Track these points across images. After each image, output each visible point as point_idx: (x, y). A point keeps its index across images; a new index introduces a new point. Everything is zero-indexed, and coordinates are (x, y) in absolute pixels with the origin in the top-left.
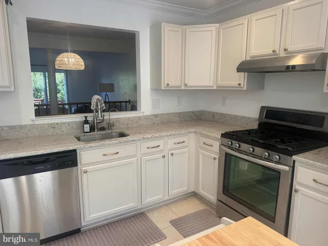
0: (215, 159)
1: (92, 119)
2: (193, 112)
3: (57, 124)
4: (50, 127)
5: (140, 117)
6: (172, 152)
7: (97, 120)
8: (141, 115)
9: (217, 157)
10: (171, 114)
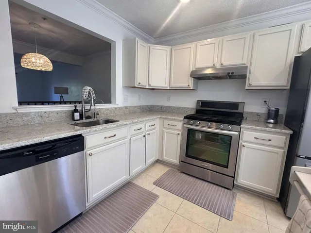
0: (178, 134)
1: (81, 109)
2: (147, 106)
3: (45, 112)
4: (37, 116)
5: (116, 108)
6: (148, 132)
7: (85, 109)
8: (116, 106)
9: (180, 133)
10: (135, 107)
